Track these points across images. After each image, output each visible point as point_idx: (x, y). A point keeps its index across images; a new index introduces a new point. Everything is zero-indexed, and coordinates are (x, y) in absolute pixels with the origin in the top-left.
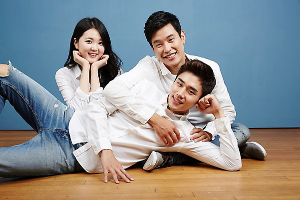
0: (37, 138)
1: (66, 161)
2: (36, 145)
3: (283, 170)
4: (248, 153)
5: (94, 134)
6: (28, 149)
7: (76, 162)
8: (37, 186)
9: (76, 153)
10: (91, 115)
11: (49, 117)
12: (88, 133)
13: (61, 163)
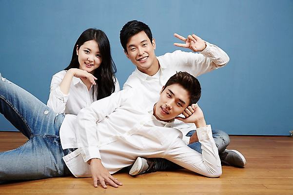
0: (29, 144)
1: (56, 166)
2: (27, 150)
3: (261, 178)
4: (229, 161)
5: (83, 143)
6: (20, 155)
7: (65, 167)
8: (28, 188)
9: (66, 158)
10: (81, 122)
11: (39, 123)
12: (78, 140)
13: (51, 168)
